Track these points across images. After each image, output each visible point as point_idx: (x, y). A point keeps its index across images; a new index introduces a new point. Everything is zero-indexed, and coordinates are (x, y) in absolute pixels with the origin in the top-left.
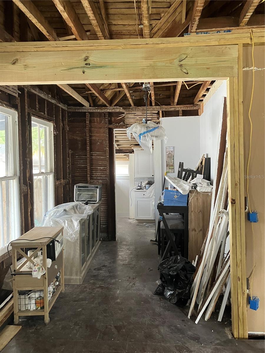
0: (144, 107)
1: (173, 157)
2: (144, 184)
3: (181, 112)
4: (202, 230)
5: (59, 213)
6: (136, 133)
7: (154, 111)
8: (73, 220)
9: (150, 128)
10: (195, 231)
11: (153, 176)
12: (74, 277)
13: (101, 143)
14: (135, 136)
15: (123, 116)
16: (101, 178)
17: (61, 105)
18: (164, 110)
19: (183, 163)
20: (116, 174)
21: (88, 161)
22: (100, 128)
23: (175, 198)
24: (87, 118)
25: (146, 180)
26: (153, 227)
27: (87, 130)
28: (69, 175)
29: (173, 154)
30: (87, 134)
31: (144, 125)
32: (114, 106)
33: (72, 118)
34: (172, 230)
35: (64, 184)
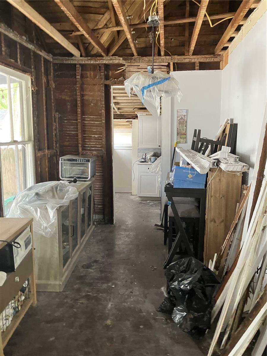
0: (150, 57)
1: (186, 123)
2: (148, 157)
3: (197, 65)
4: (224, 222)
5: (29, 198)
6: (137, 86)
7: (163, 63)
8: (48, 208)
9: (158, 79)
10: (215, 222)
11: (159, 146)
12: (52, 282)
13: (96, 104)
14: (137, 90)
15: (123, 68)
16: (96, 149)
17: (43, 54)
18: (176, 62)
19: (200, 131)
20: (114, 143)
21: (79, 127)
22: (94, 85)
23: (188, 178)
24: (77, 71)
25: (152, 151)
26: (158, 206)
27: (77, 87)
28: (56, 143)
29: (186, 119)
30: (77, 92)
31: (149, 75)
32: (112, 56)
33: (60, 72)
34: (183, 219)
35: (49, 156)
